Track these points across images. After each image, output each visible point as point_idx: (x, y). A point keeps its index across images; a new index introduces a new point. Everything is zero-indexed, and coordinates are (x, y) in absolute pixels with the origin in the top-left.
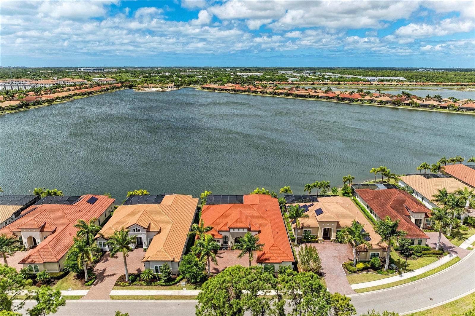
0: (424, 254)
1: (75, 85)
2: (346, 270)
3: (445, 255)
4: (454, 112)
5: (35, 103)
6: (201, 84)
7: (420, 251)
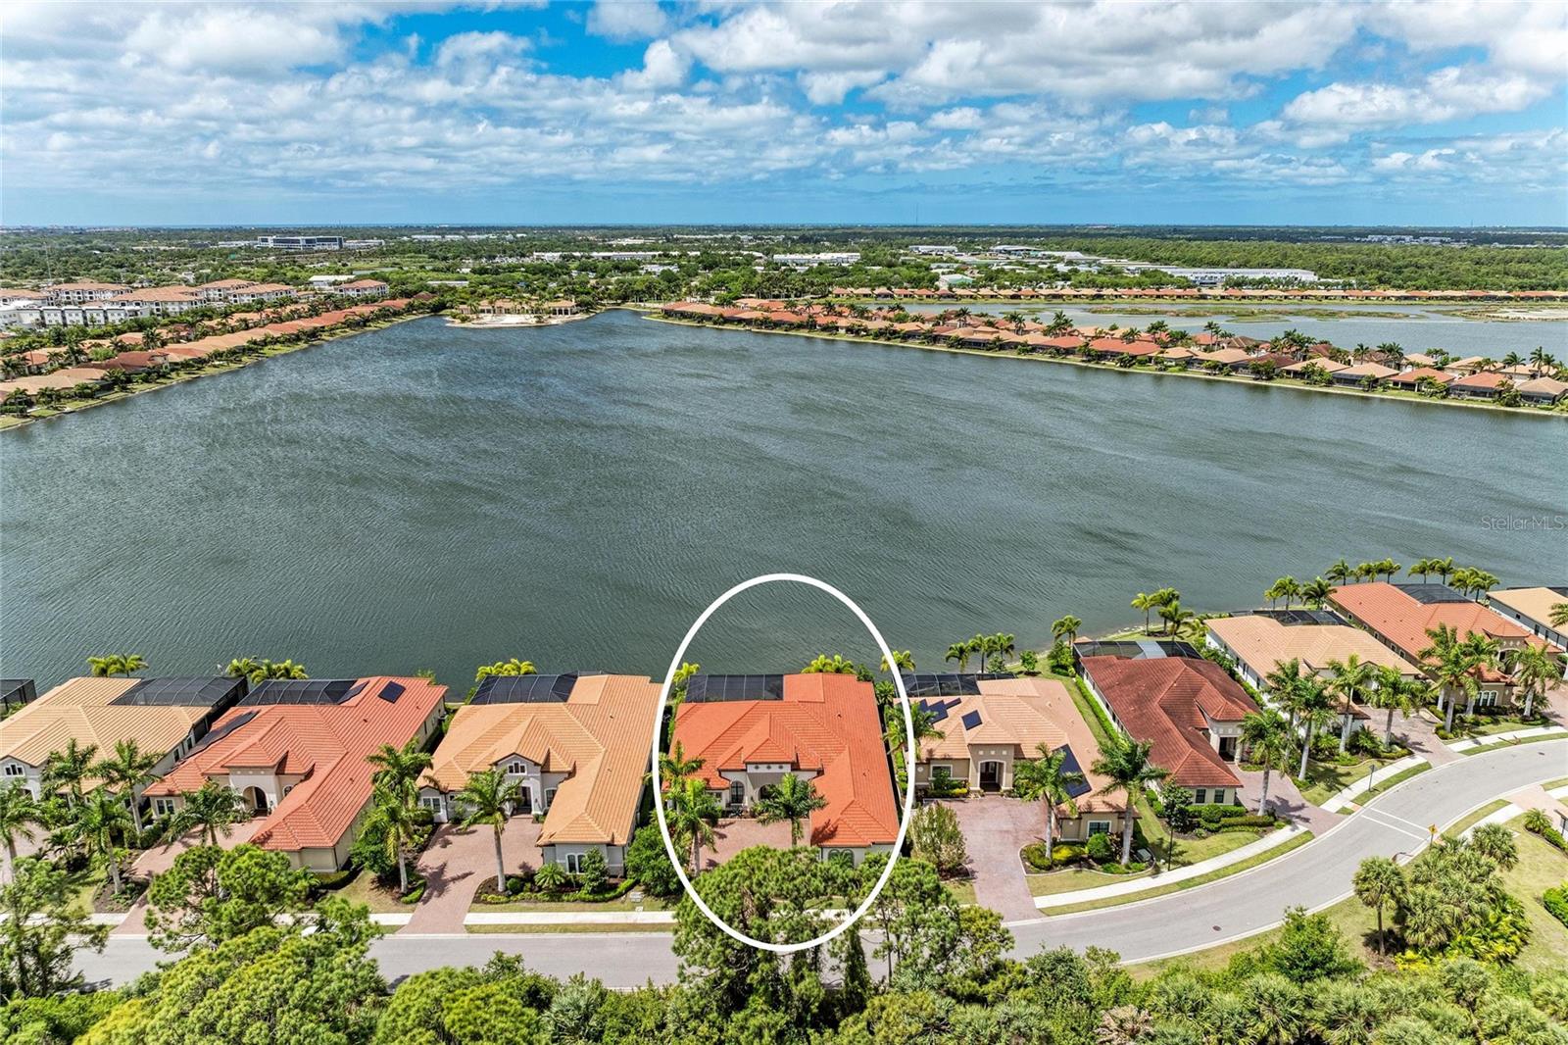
0: (1224, 826)
1: (260, 305)
2: (1028, 864)
3: (1280, 827)
4: (1435, 401)
5: (149, 374)
6: (659, 298)
7: (1217, 816)
